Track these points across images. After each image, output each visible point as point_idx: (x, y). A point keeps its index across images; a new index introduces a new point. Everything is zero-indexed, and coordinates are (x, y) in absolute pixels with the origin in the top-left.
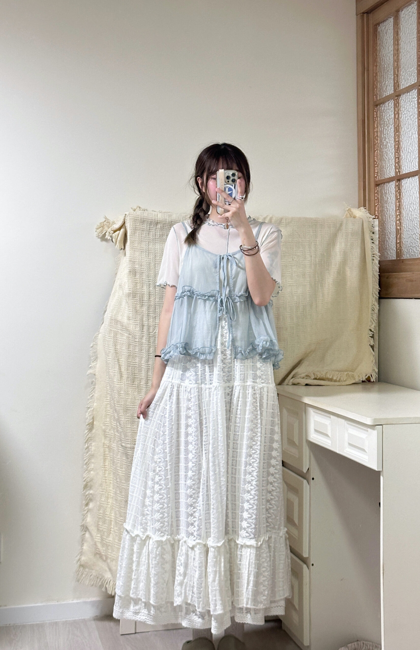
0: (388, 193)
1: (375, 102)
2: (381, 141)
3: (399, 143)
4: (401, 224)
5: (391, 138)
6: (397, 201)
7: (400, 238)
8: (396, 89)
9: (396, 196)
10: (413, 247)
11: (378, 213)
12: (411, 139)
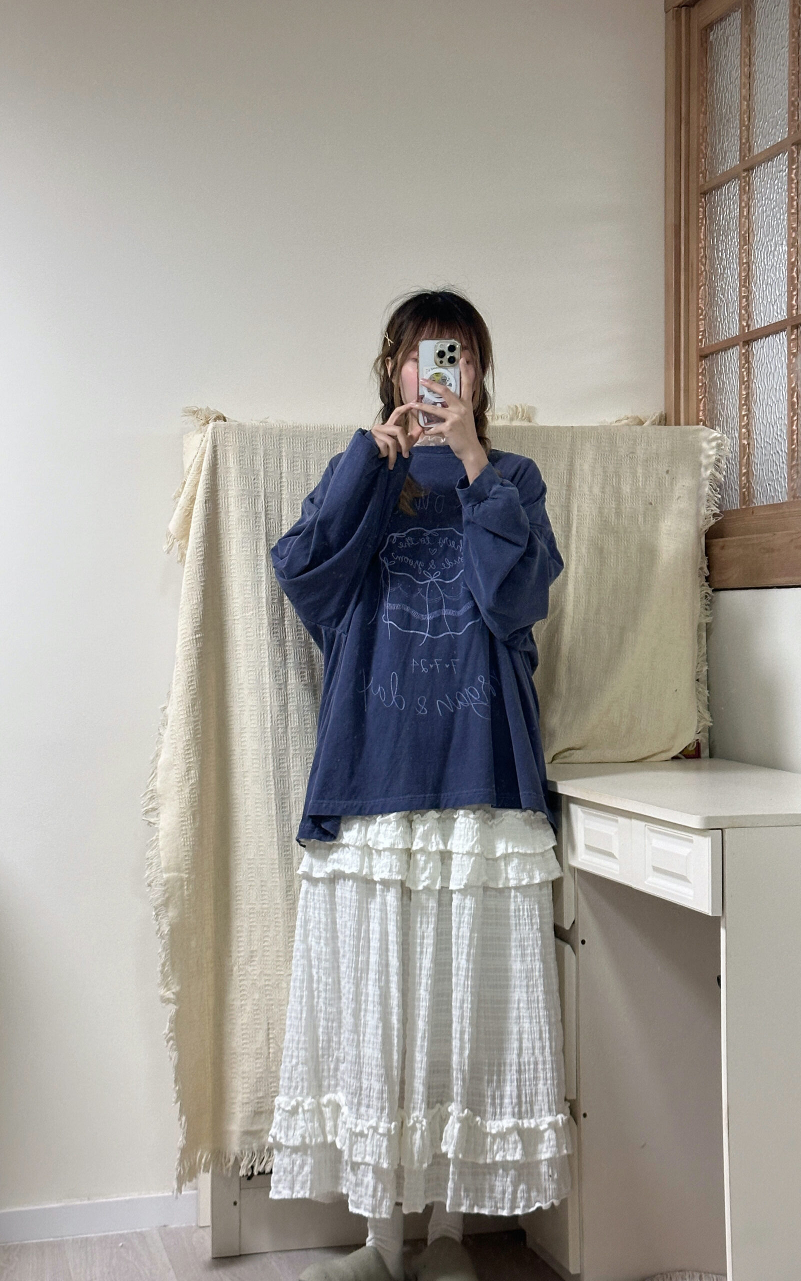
0: (726, 371)
1: (703, 185)
2: (712, 266)
3: (749, 266)
4: (749, 435)
5: (733, 258)
6: (743, 386)
7: (748, 464)
8: (745, 156)
9: (741, 376)
10: (772, 480)
11: (704, 415)
12: (774, 257)
